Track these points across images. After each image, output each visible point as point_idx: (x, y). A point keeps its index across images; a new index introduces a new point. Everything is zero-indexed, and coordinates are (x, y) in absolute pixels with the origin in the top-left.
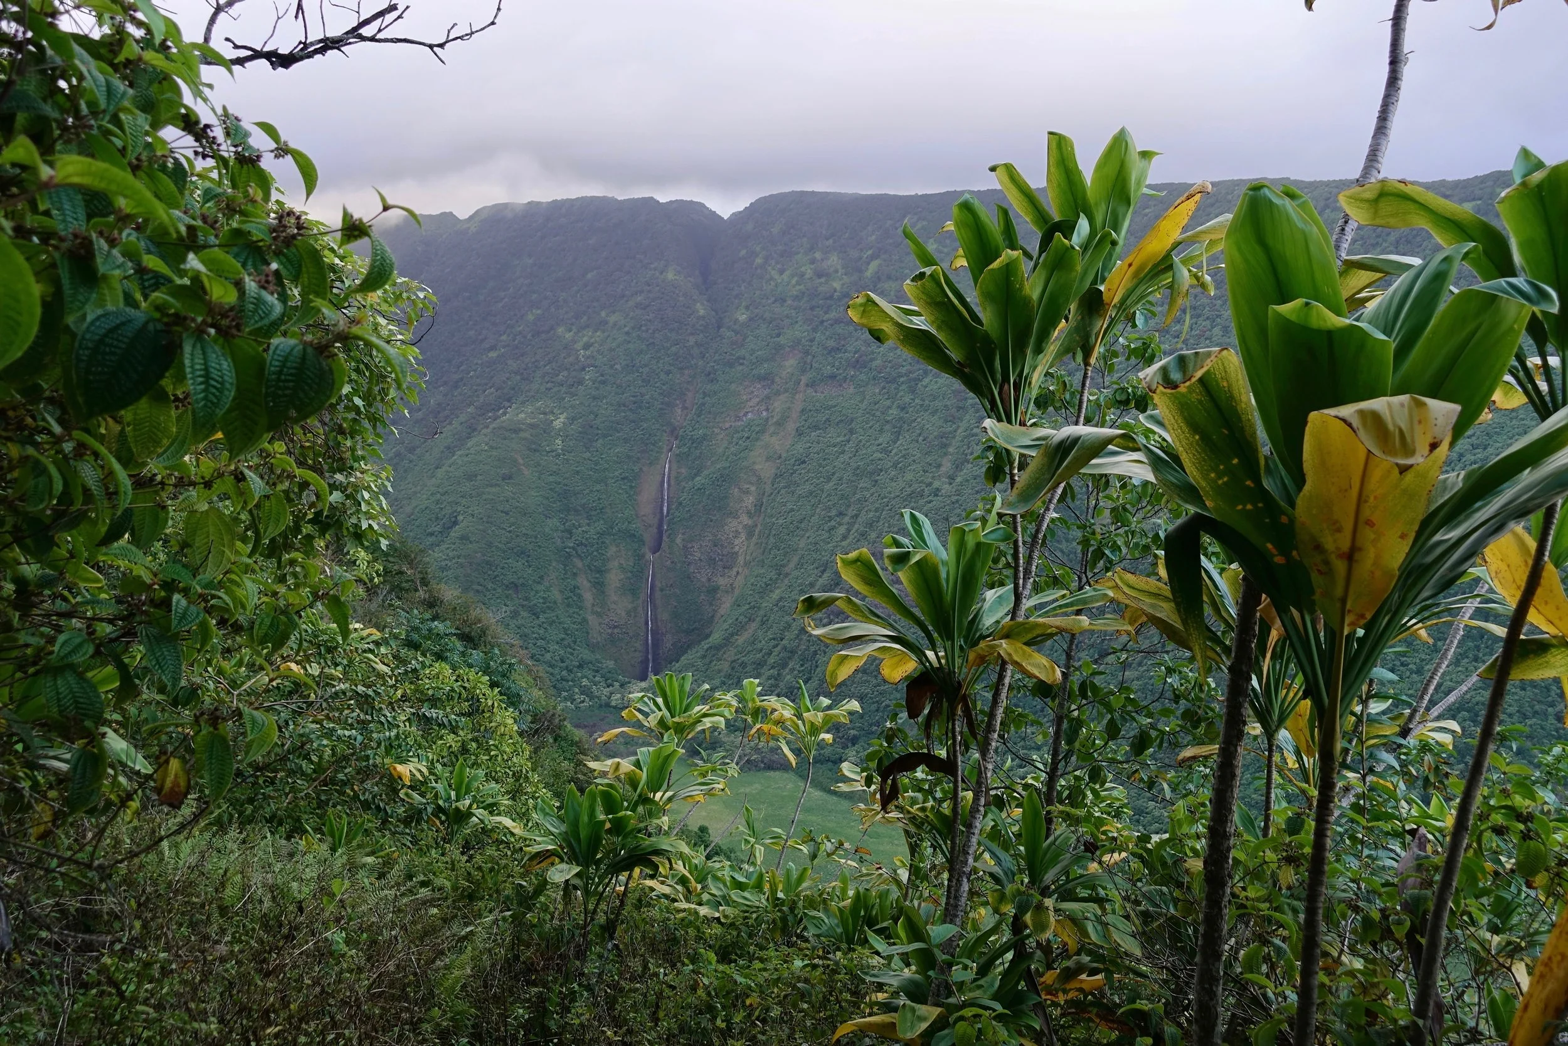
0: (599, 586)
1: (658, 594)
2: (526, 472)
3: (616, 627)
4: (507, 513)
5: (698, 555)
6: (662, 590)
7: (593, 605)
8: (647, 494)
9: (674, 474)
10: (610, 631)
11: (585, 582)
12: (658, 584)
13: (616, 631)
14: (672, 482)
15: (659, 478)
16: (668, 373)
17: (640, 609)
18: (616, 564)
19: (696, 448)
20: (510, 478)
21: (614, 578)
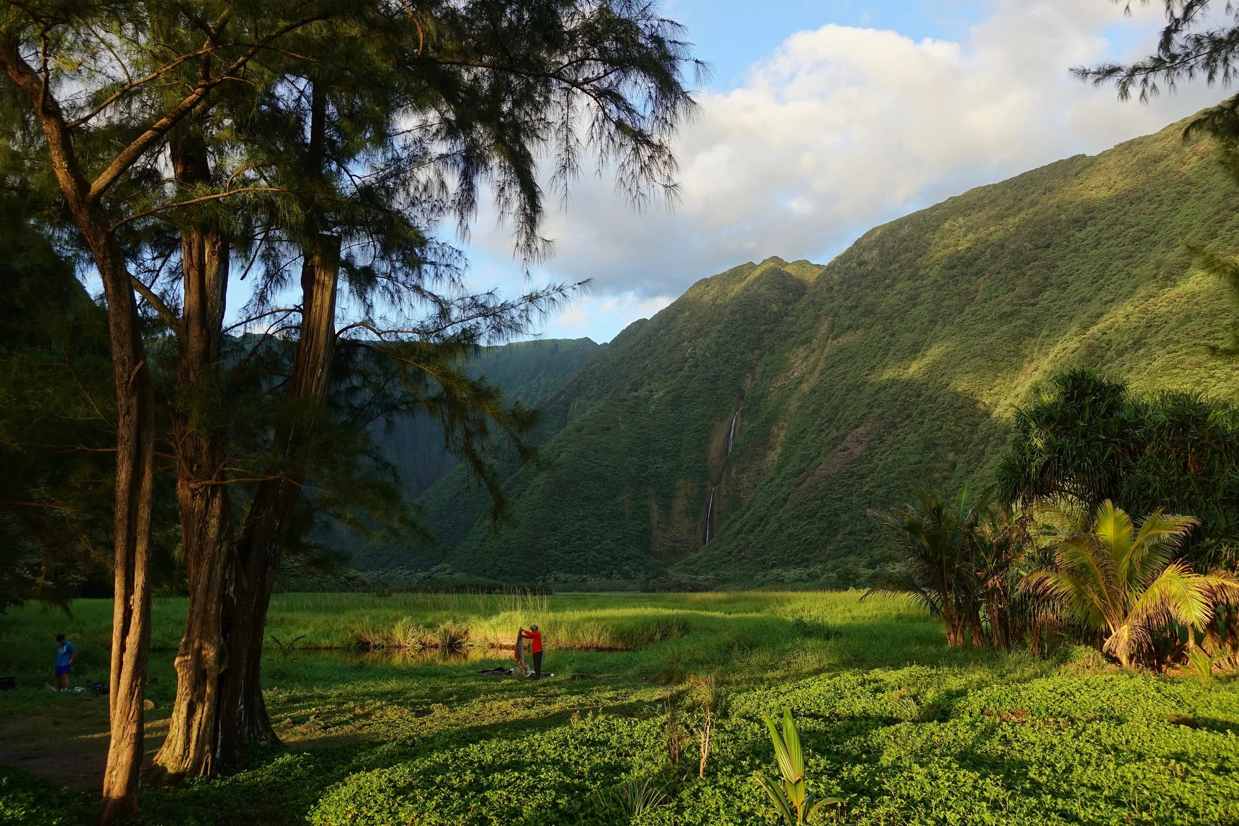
0: (666, 508)
1: (716, 516)
2: (622, 427)
3: (677, 541)
4: (597, 451)
5: (746, 483)
6: (719, 513)
7: (659, 523)
8: (716, 443)
9: (738, 426)
10: (672, 544)
11: (654, 504)
12: (716, 509)
13: (678, 545)
14: (737, 433)
15: (726, 430)
16: (743, 353)
17: (699, 528)
18: (683, 493)
19: (755, 404)
20: (608, 429)
21: (679, 504)
